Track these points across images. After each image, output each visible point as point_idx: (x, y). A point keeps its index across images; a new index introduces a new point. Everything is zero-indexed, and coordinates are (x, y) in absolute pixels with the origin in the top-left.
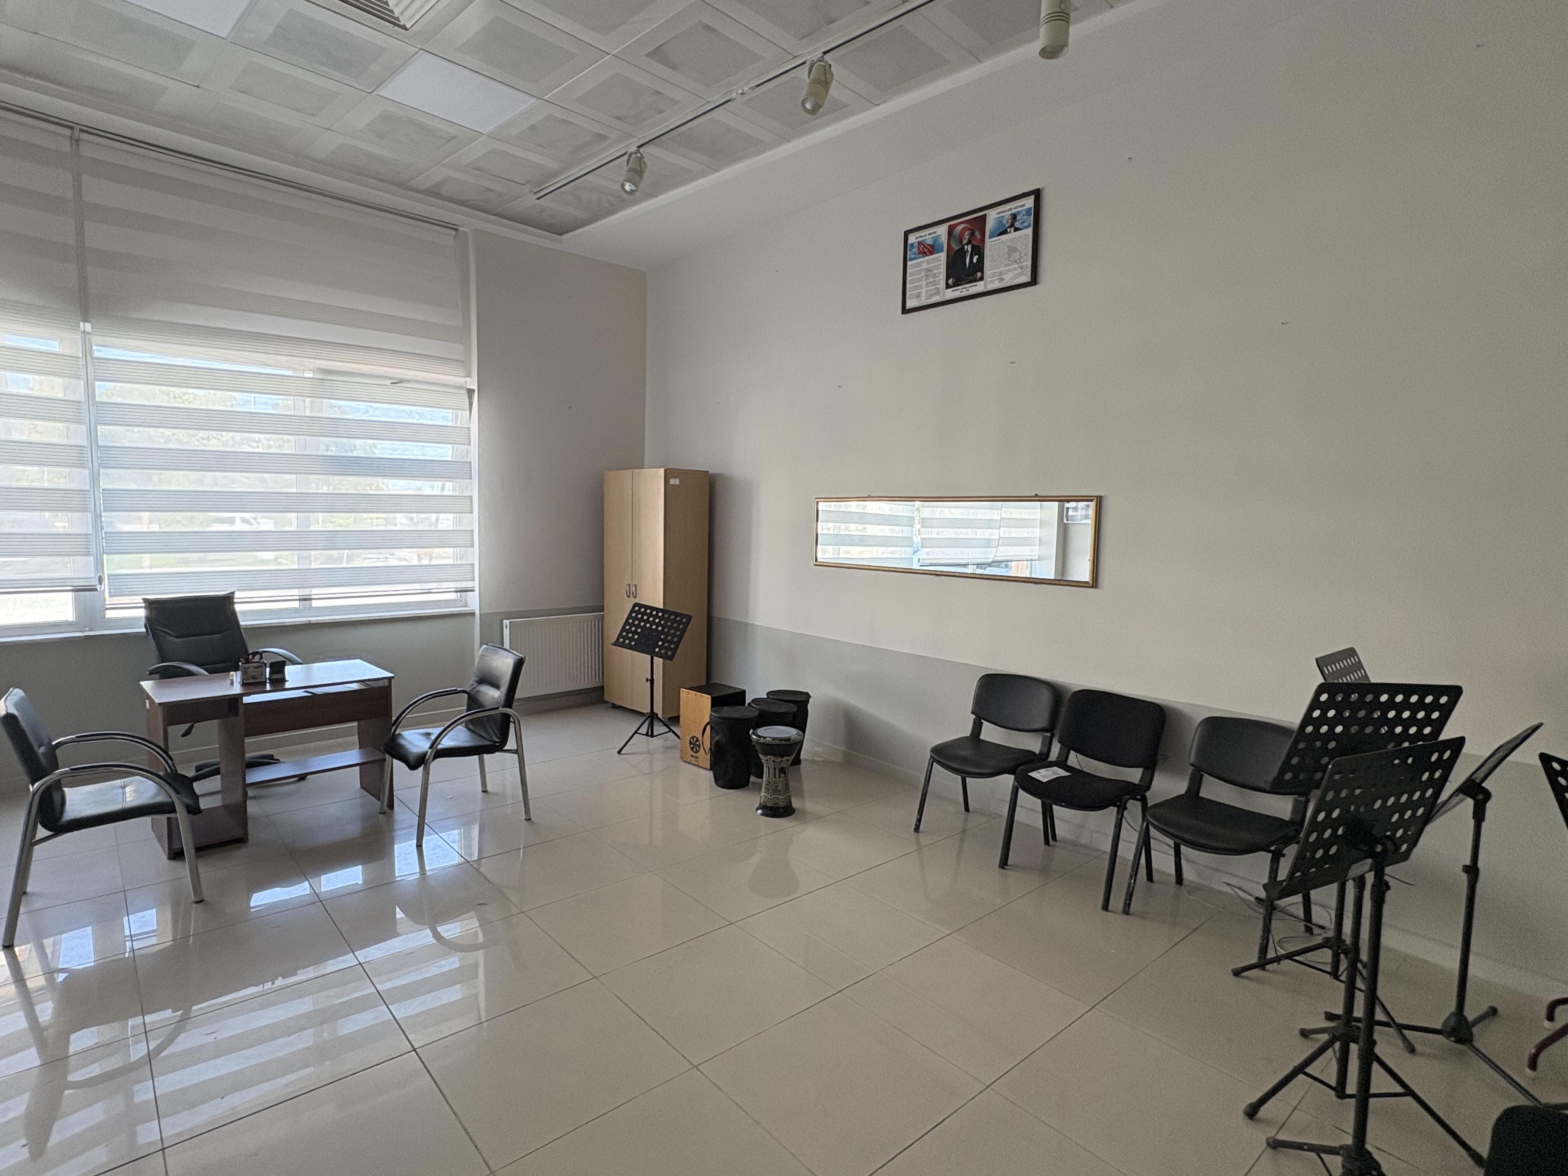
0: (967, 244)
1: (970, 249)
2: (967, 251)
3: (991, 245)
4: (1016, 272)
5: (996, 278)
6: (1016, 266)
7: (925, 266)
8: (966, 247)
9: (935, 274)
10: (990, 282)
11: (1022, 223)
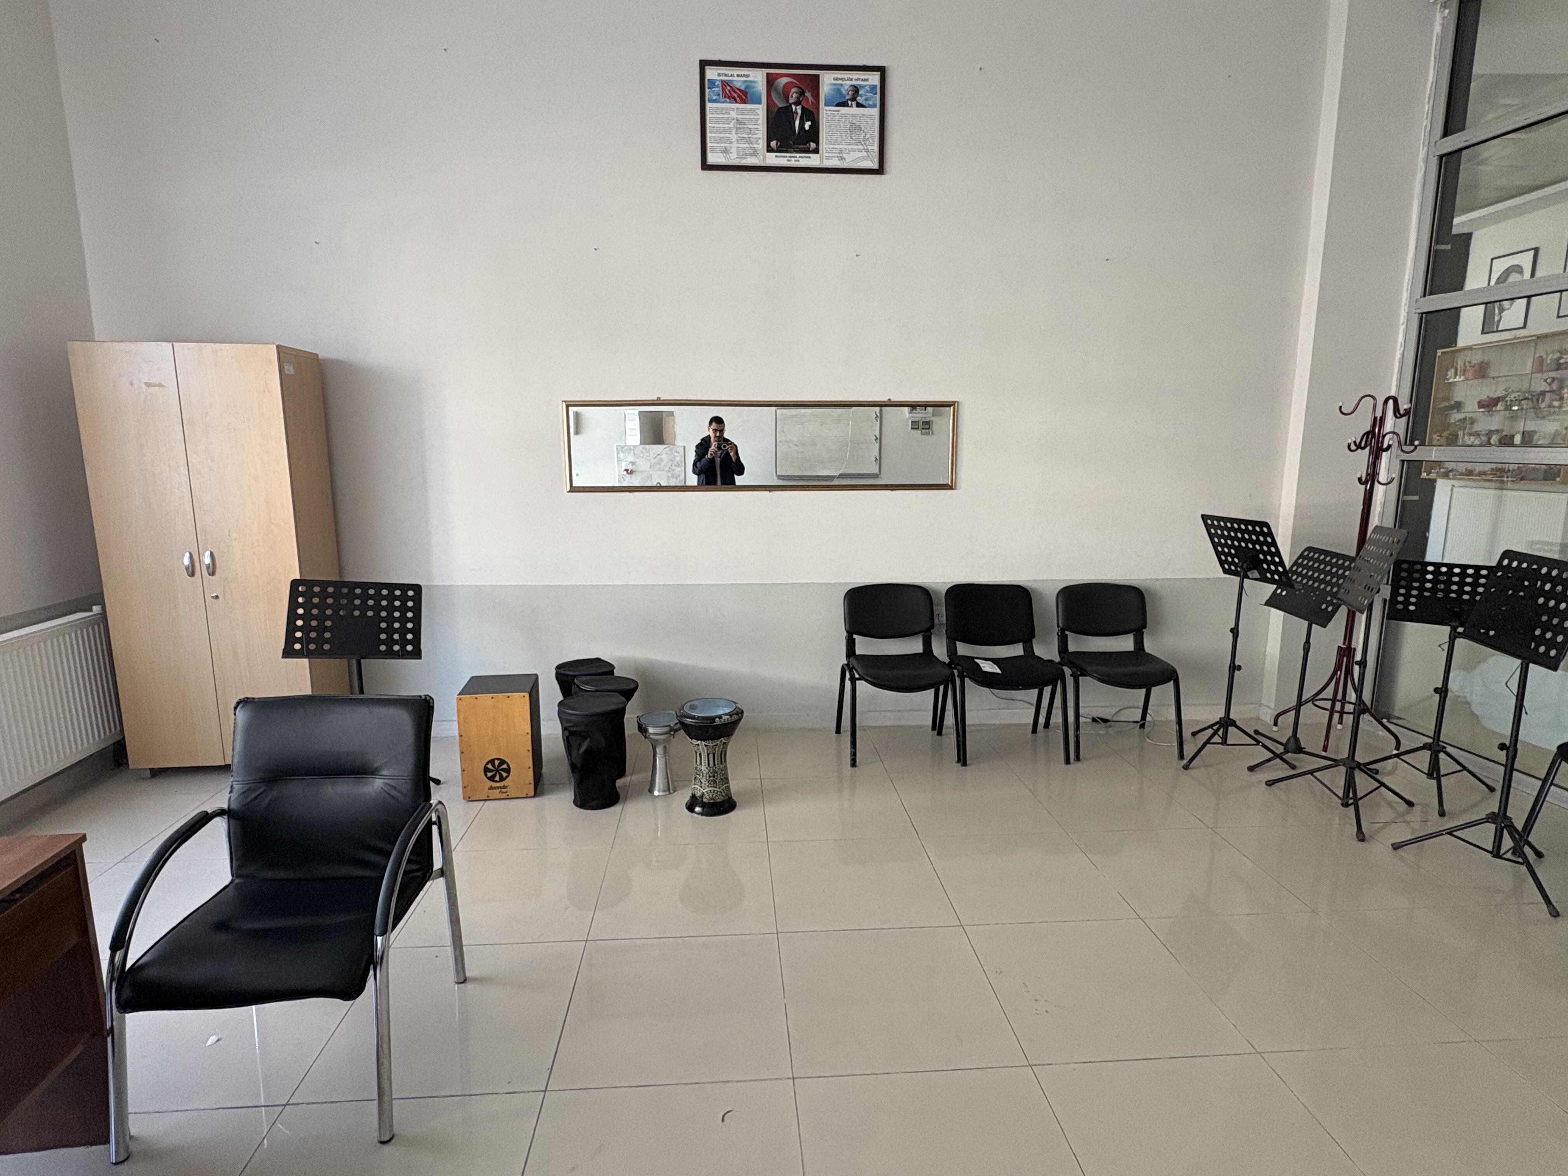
0: (797, 103)
1: (799, 111)
2: (797, 113)
3: (827, 114)
4: (860, 154)
5: (834, 155)
6: (861, 147)
7: (733, 114)
8: (794, 107)
9: (750, 129)
10: (826, 157)
11: (866, 100)
